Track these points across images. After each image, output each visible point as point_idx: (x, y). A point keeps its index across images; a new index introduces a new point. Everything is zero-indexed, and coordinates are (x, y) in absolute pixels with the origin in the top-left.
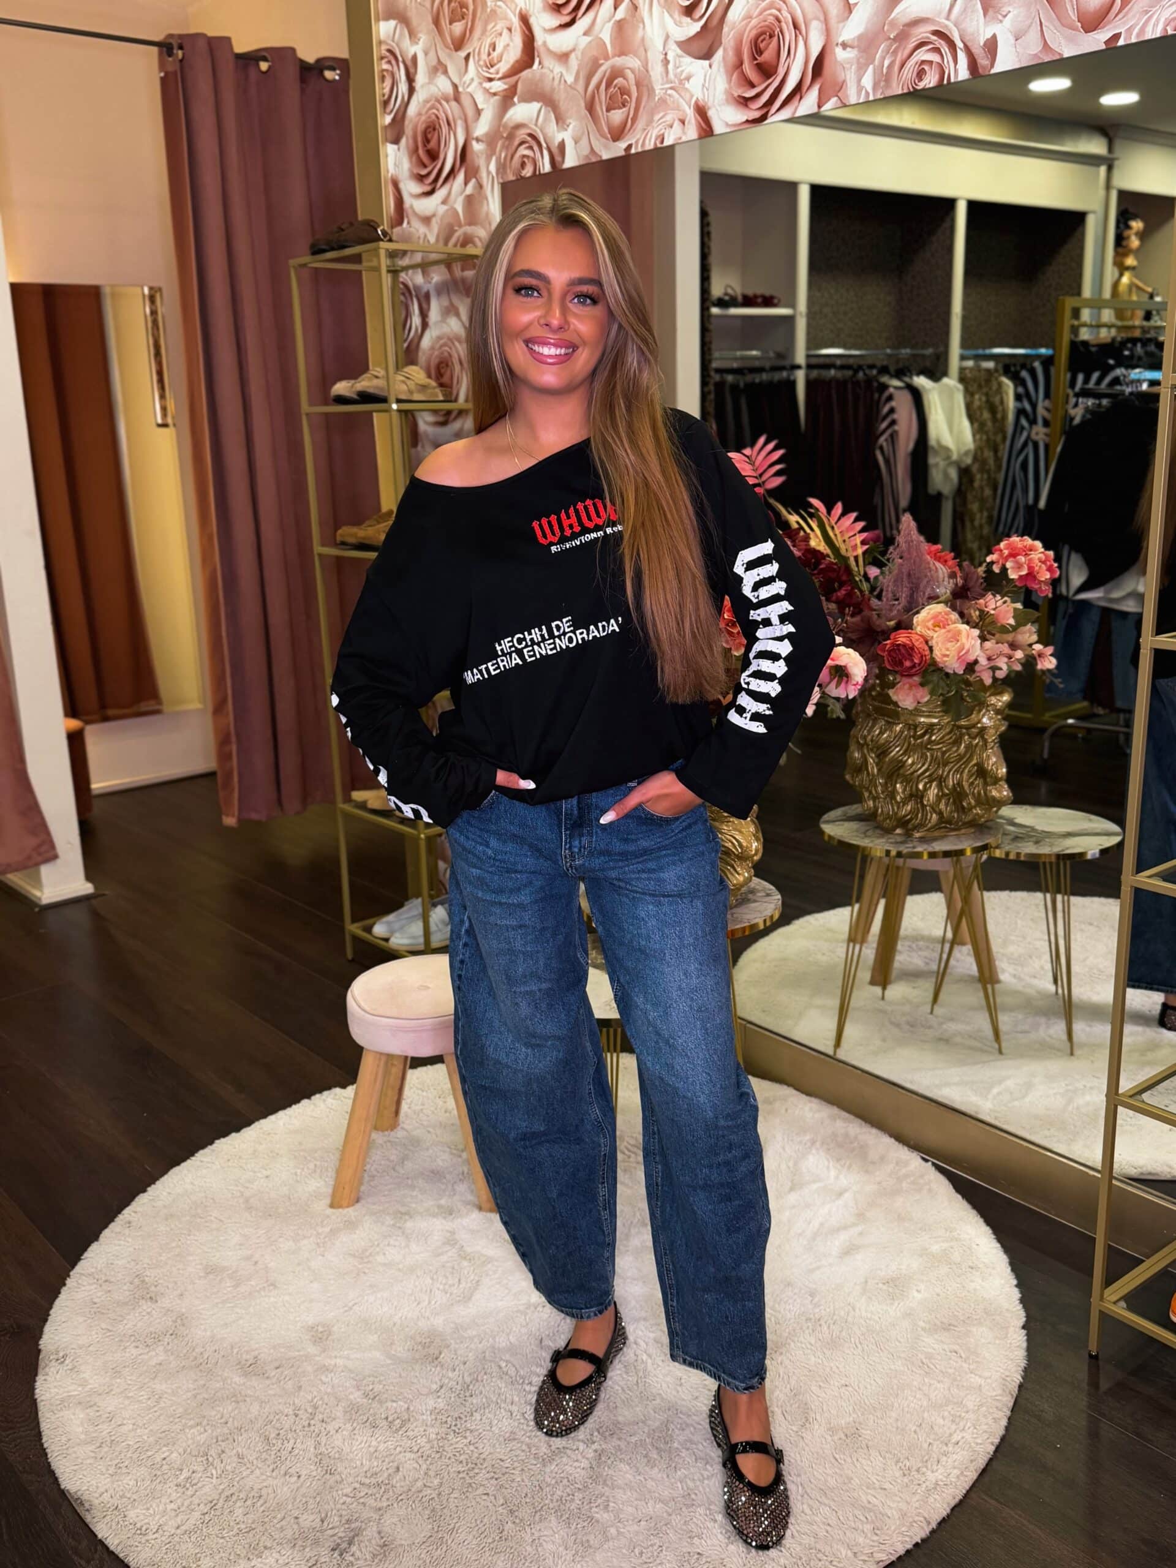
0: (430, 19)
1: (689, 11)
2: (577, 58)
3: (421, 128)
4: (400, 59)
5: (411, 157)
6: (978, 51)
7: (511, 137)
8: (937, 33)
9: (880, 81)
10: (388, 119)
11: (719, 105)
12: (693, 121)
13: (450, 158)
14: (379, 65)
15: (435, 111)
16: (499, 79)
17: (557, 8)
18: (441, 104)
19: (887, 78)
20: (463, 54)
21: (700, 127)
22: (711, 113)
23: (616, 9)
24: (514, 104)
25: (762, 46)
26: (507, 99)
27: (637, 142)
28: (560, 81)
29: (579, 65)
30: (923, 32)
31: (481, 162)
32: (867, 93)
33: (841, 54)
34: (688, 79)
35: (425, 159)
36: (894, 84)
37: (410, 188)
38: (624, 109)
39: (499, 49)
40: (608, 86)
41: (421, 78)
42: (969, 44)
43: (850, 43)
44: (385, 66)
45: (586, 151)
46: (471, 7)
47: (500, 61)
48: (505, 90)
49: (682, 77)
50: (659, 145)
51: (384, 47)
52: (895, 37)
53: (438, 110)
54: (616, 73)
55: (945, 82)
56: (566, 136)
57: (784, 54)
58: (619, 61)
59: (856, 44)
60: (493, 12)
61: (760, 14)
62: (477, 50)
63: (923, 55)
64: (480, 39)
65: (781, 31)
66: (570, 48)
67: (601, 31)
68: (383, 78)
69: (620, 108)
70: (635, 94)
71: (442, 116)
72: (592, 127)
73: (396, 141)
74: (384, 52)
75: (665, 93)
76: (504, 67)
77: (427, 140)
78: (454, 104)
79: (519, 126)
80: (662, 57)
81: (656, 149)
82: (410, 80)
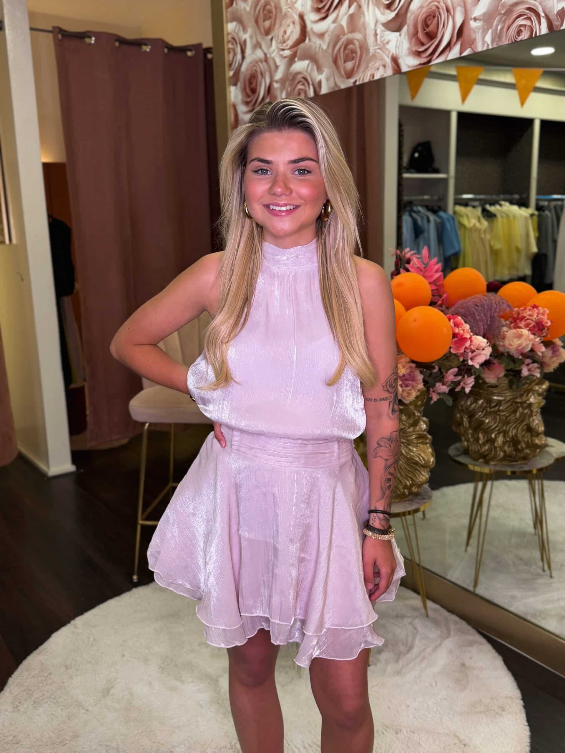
0: (253, 20)
1: (389, 6)
2: (329, 36)
3: (248, 76)
4: (238, 41)
5: (242, 93)
6: (553, 17)
7: (294, 78)
8: (529, 9)
9: (495, 38)
10: (231, 73)
11: (405, 56)
12: (390, 66)
13: (262, 92)
14: (227, 45)
15: (255, 68)
16: (288, 49)
17: (318, 10)
18: (259, 65)
19: (500, 36)
20: (269, 37)
21: (394, 69)
22: (400, 61)
23: (350, 7)
24: (295, 62)
25: (429, 22)
26: (291, 60)
27: (360, 79)
28: (319, 48)
29: (330, 40)
30: (521, 9)
31: (278, 93)
32: (488, 45)
33: (473, 24)
34: (388, 43)
35: (249, 92)
36: (504, 38)
37: (242, 109)
38: (353, 62)
39: (288, 33)
40: (345, 49)
41: (248, 51)
42: (548, 14)
43: (478, 18)
44: (230, 46)
45: (332, 85)
46: (274, 13)
47: (288, 39)
48: (291, 55)
49: (385, 42)
50: (371, 79)
51: (230, 36)
52: (504, 14)
53: (256, 67)
54: (350, 42)
55: (534, 36)
56: (322, 77)
57: (441, 26)
58: (350, 36)
59: (482, 18)
60: (286, 14)
61: (428, 5)
62: (277, 35)
63: (521, 21)
64: (278, 29)
65: (440, 14)
66: (325, 31)
67: (341, 20)
68: (229, 52)
69: (351, 61)
70: (359, 53)
71: (258, 70)
72: (336, 72)
73: (235, 84)
74: (230, 39)
75: (375, 52)
76: (290, 43)
77: (250, 83)
78: (264, 64)
79: (298, 73)
80: (374, 32)
81: (370, 82)
82: (243, 52)
